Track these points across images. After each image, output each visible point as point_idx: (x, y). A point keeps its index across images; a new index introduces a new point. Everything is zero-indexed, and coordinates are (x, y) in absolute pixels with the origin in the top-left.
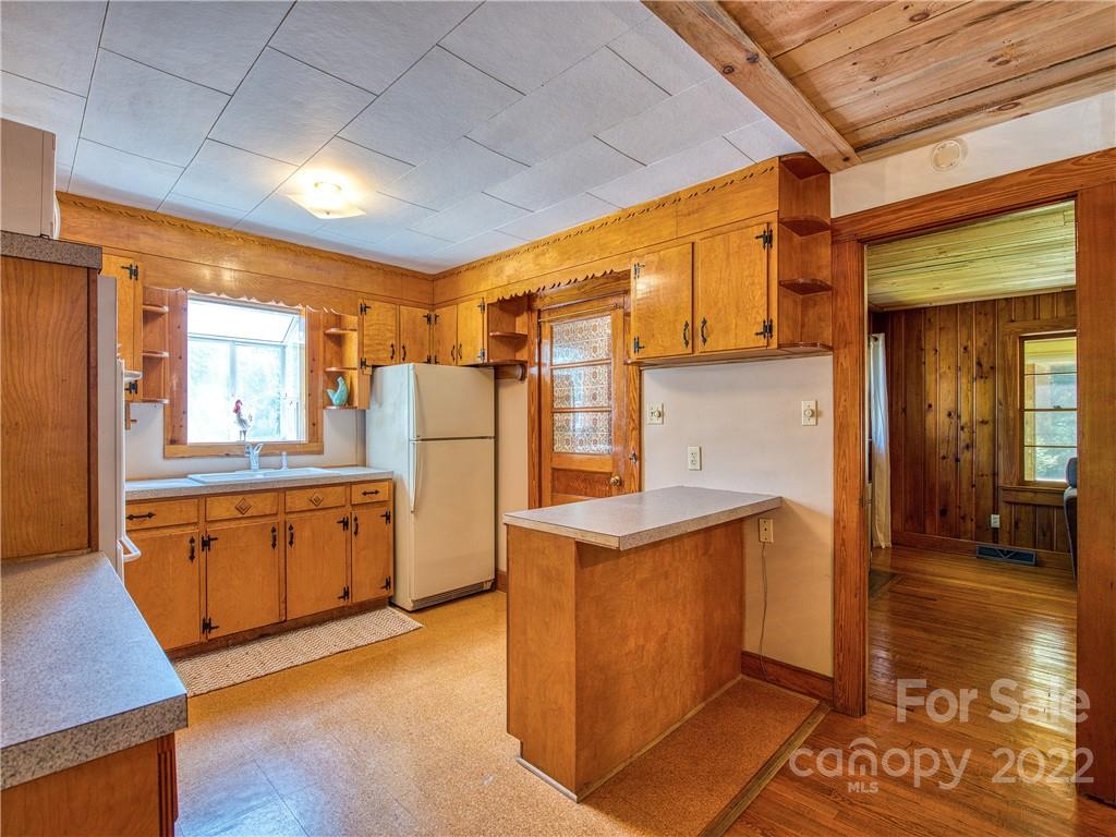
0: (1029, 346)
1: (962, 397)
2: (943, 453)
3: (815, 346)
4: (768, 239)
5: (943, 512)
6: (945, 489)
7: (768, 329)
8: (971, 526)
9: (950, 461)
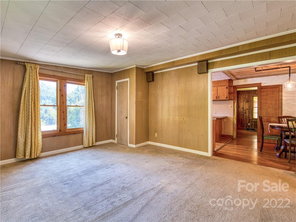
0: (254, 97)
1: (244, 105)
2: (241, 114)
3: (231, 100)
4: (227, 88)
5: (241, 123)
6: (242, 120)
7: (227, 98)
8: (245, 125)
9: (242, 115)
